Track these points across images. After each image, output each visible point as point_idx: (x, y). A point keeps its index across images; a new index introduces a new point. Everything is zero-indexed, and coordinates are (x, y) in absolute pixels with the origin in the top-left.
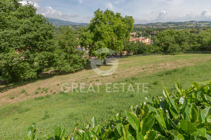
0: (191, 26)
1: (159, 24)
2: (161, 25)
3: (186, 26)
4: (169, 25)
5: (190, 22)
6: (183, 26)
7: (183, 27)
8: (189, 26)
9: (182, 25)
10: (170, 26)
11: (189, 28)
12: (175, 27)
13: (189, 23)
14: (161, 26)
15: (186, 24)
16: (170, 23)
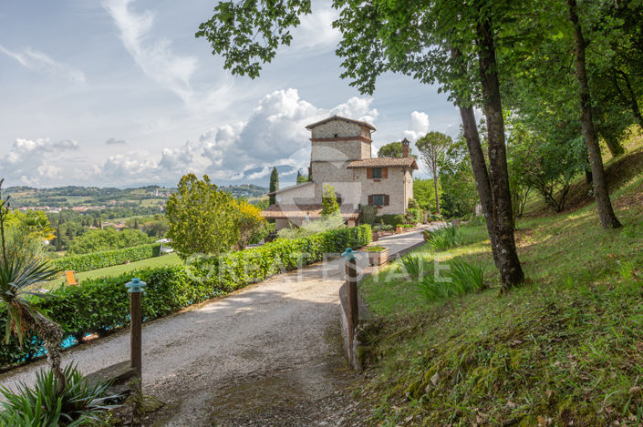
0: (152, 206)
1: (24, 194)
2: (33, 200)
3: (134, 205)
4: (71, 200)
5: (144, 188)
6: (125, 205)
7: (125, 210)
8: (146, 204)
9: (122, 202)
10: (75, 205)
11: (145, 212)
12: (97, 208)
13: (143, 192)
14: (35, 205)
15: (133, 198)
16: (72, 191)
